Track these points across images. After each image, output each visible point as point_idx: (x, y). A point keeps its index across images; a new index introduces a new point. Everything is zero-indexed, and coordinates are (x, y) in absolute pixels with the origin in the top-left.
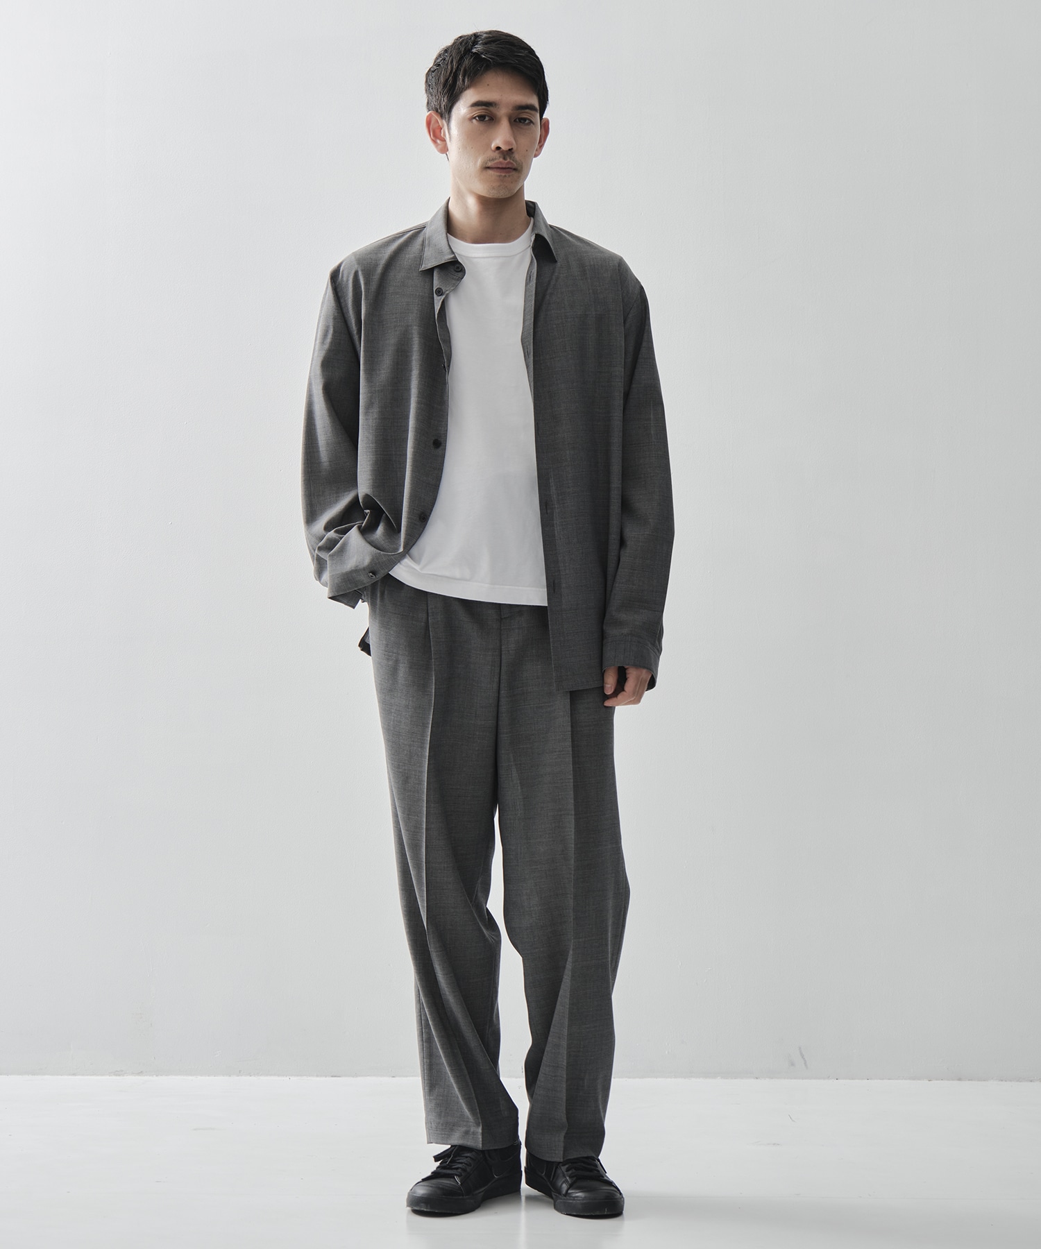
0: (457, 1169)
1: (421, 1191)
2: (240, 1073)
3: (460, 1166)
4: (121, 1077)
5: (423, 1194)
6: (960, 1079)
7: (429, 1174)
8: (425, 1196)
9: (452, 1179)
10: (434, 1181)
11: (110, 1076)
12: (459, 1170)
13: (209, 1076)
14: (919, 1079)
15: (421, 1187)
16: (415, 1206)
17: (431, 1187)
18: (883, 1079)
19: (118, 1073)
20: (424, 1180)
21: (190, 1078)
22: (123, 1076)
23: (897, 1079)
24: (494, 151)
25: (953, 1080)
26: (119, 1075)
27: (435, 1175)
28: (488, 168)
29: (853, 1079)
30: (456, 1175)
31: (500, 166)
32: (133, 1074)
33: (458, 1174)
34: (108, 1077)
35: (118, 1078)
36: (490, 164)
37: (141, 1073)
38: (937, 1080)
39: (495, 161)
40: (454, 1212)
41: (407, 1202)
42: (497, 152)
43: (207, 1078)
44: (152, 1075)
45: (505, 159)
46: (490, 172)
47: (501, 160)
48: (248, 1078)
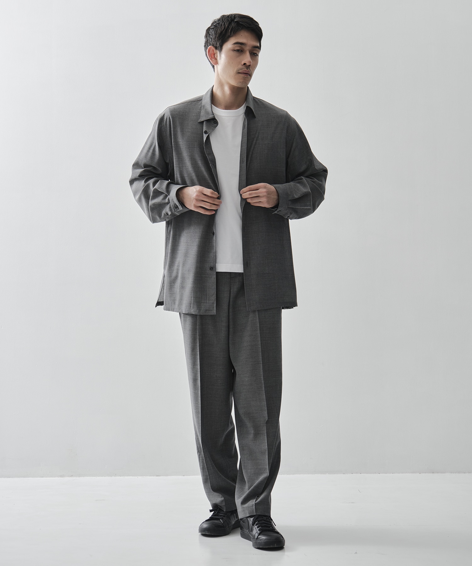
0: (221, 516)
1: (205, 526)
2: (116, 475)
3: (222, 514)
4: (63, 478)
5: (207, 527)
6: (433, 473)
7: (208, 518)
8: (208, 528)
9: (219, 521)
10: (211, 521)
11: (58, 477)
12: (222, 516)
13: (102, 477)
14: (415, 473)
15: (206, 524)
16: (203, 532)
17: (210, 524)
18: (399, 473)
19: (61, 476)
20: (206, 521)
21: (94, 478)
22: (64, 477)
23: (406, 473)
24: (242, 65)
25: (430, 473)
26: (62, 477)
27: (211, 519)
28: (239, 73)
29: (386, 473)
30: (221, 519)
31: (245, 72)
32: (68, 476)
33: (221, 518)
34: (57, 478)
35: (62, 478)
36: (240, 71)
37: (72, 476)
38: (423, 473)
39: (243, 70)
40: (220, 535)
41: (199, 531)
42: (244, 65)
43: (101, 477)
44: (77, 477)
45: (247, 69)
46: (240, 75)
47: (246, 69)
48: (119, 477)
